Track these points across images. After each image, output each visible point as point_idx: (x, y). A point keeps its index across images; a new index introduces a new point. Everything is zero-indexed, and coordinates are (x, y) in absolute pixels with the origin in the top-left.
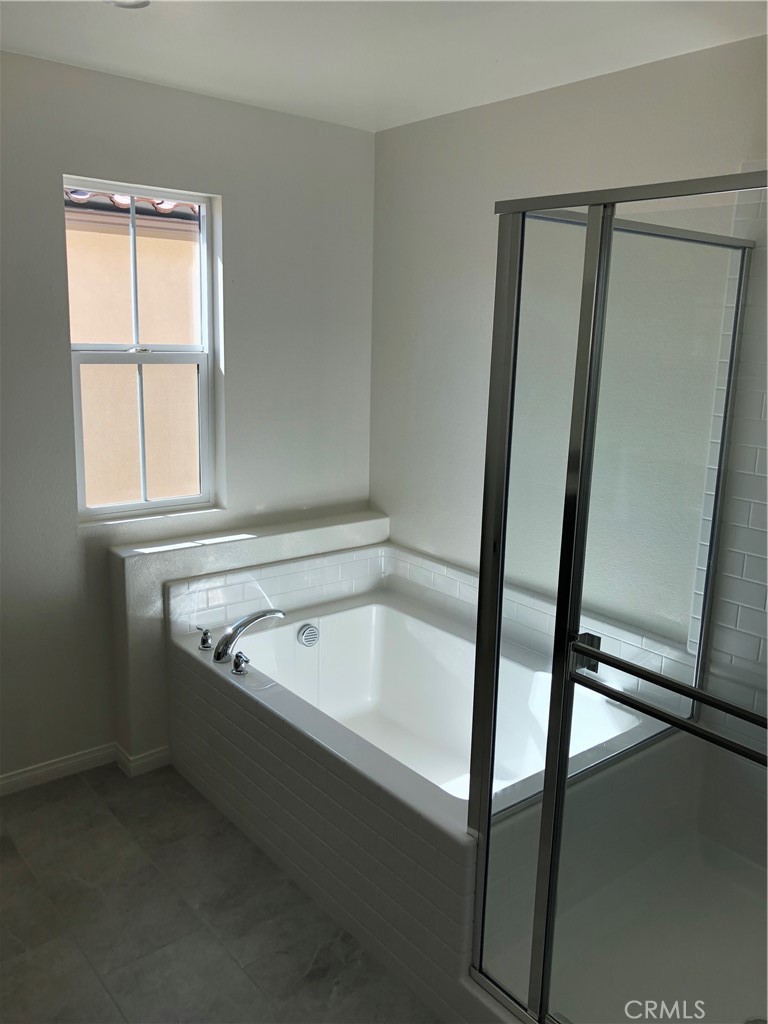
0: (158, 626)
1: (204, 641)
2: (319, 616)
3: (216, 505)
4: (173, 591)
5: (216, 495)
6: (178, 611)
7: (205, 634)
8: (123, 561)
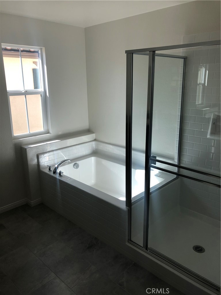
0: (36, 166)
1: (50, 169)
2: (79, 161)
3: (48, 133)
4: (40, 156)
5: (48, 130)
6: (41, 162)
7: (50, 167)
8: (26, 149)
